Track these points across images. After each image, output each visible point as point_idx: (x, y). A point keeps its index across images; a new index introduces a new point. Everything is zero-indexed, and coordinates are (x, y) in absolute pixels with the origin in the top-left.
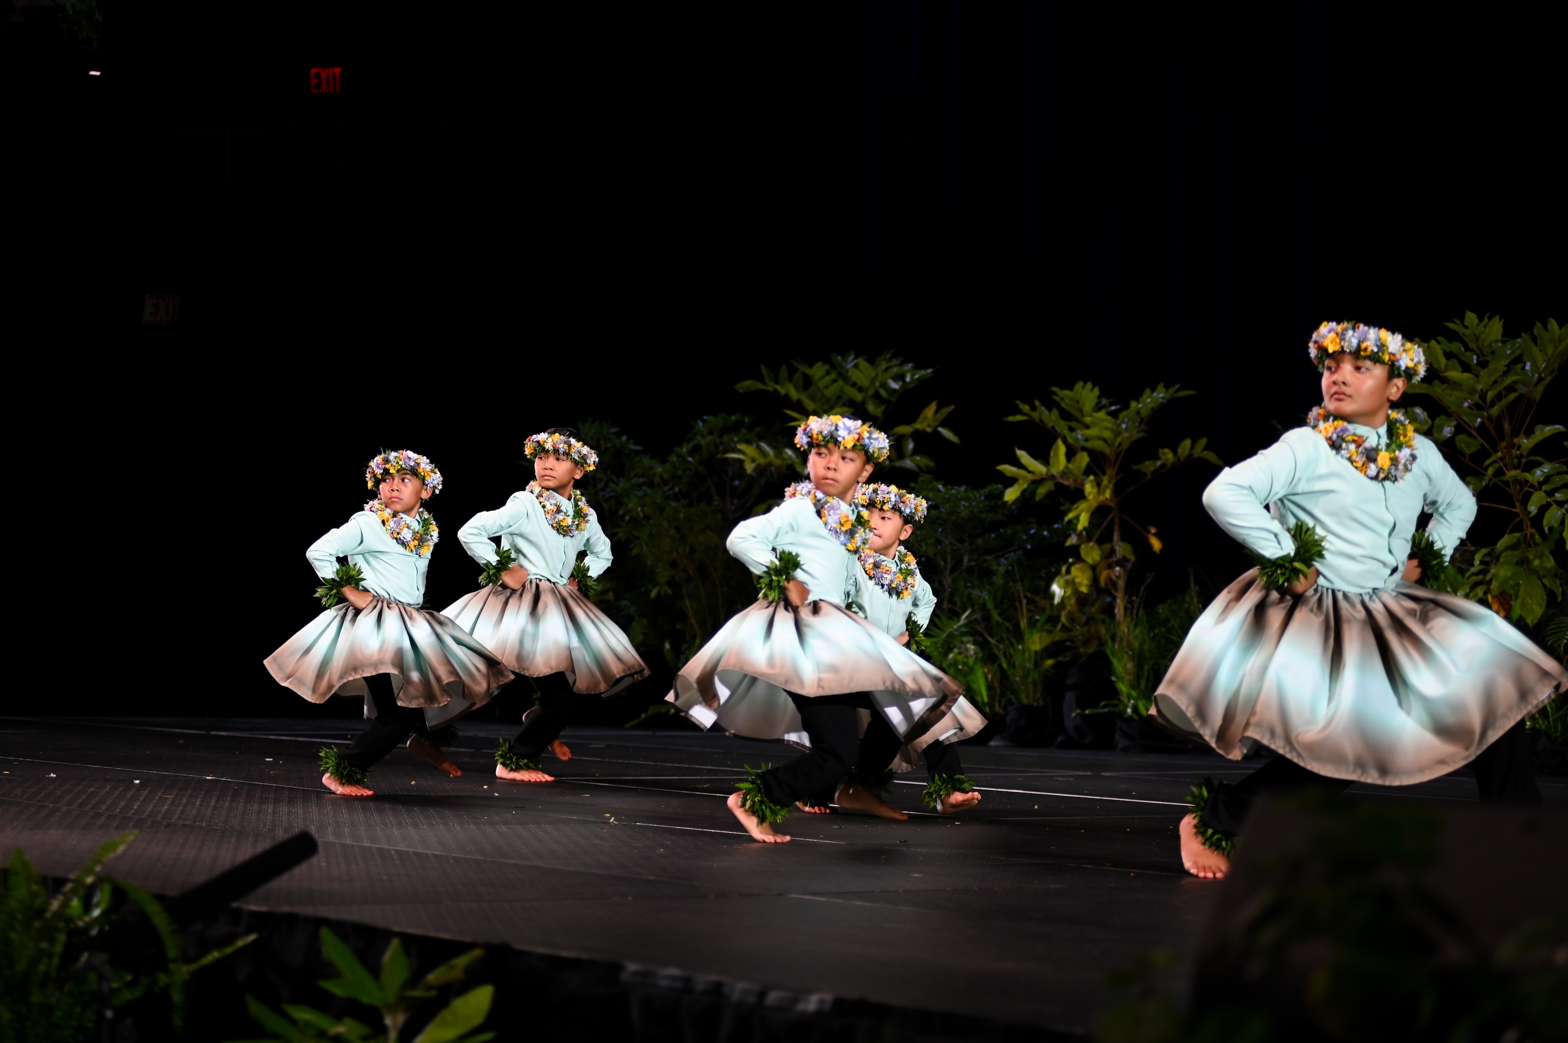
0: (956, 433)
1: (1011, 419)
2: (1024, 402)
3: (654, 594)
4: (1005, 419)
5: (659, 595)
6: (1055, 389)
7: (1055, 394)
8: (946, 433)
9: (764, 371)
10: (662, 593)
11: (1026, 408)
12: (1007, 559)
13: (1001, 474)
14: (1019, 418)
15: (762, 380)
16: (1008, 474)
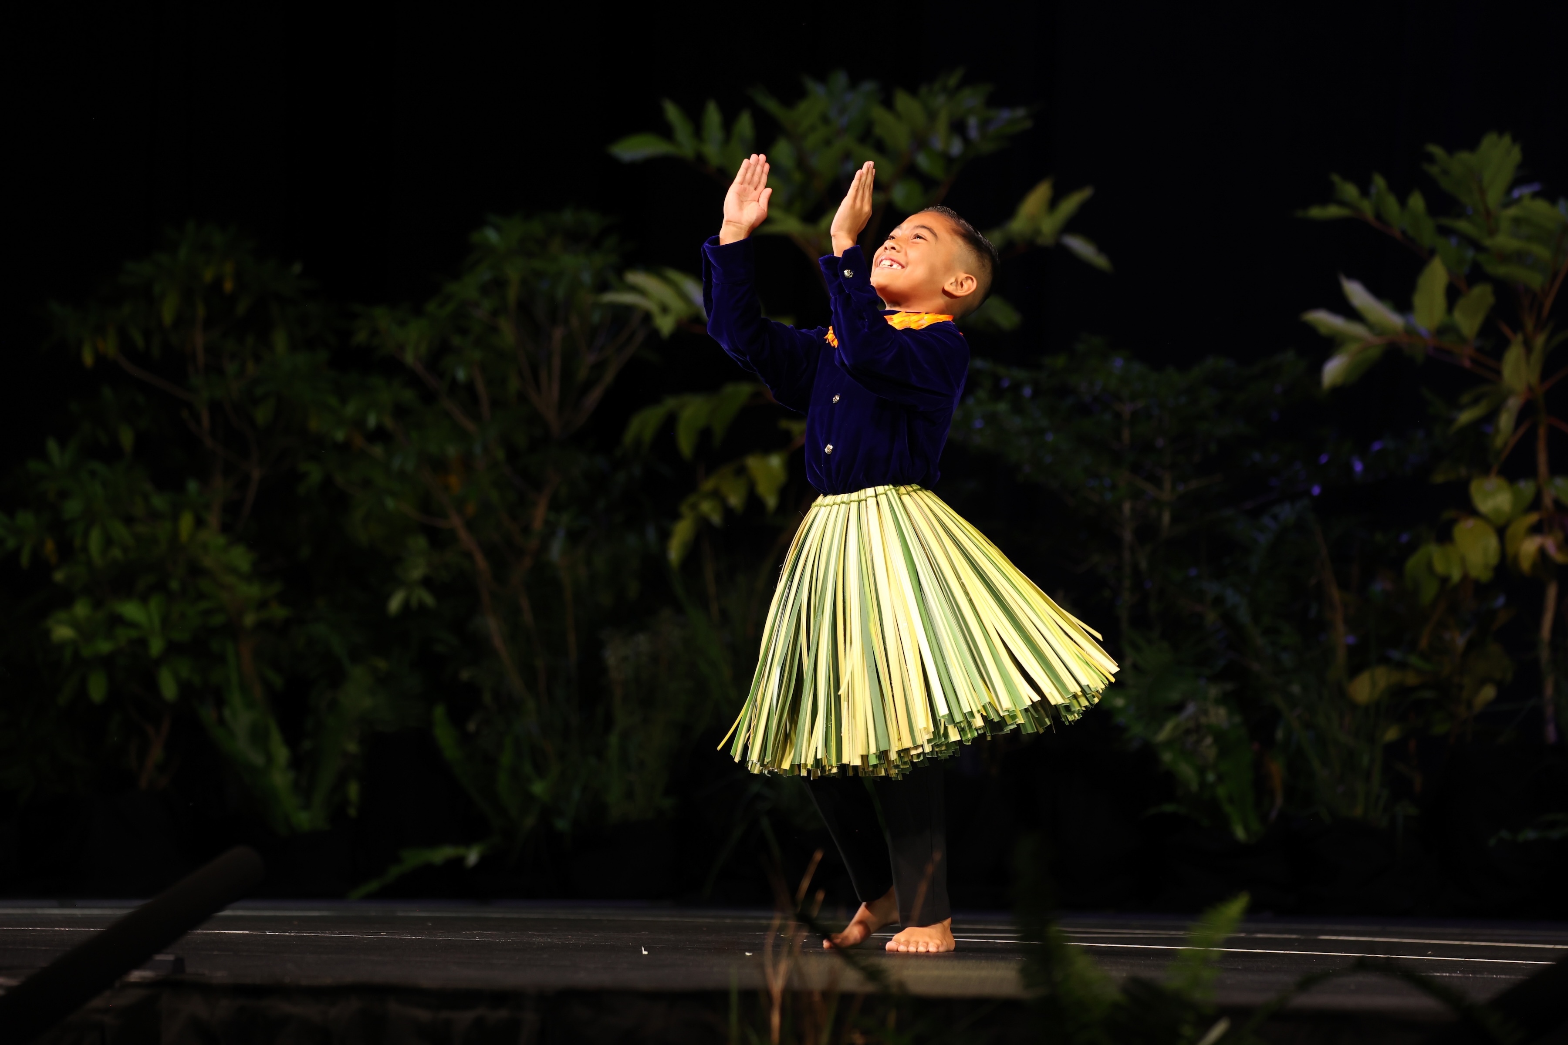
0: (1102, 248)
1: (1316, 212)
2: (1347, 177)
3: (395, 604)
4: (1300, 214)
5: (406, 606)
6: (1436, 150)
7: (1431, 159)
8: (1080, 246)
9: (672, 112)
10: (414, 602)
11: (1350, 191)
12: (1275, 517)
13: (1311, 330)
14: (1333, 211)
15: (666, 132)
16: (1323, 330)
